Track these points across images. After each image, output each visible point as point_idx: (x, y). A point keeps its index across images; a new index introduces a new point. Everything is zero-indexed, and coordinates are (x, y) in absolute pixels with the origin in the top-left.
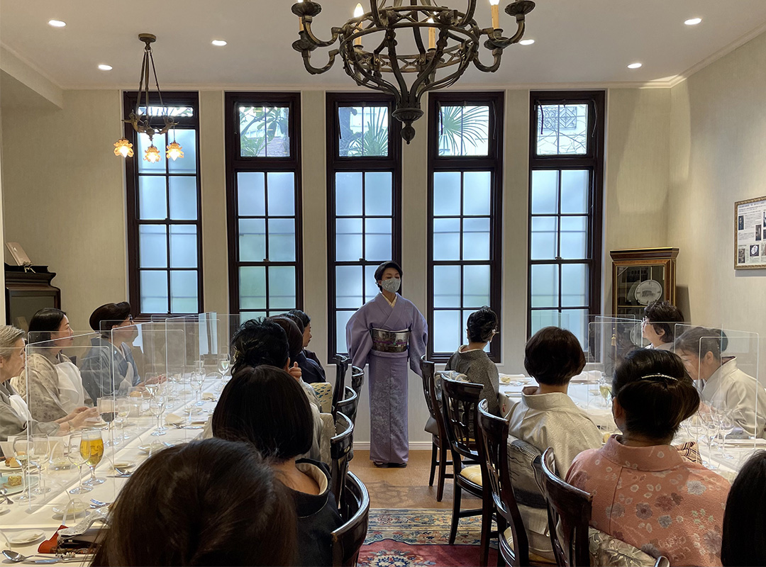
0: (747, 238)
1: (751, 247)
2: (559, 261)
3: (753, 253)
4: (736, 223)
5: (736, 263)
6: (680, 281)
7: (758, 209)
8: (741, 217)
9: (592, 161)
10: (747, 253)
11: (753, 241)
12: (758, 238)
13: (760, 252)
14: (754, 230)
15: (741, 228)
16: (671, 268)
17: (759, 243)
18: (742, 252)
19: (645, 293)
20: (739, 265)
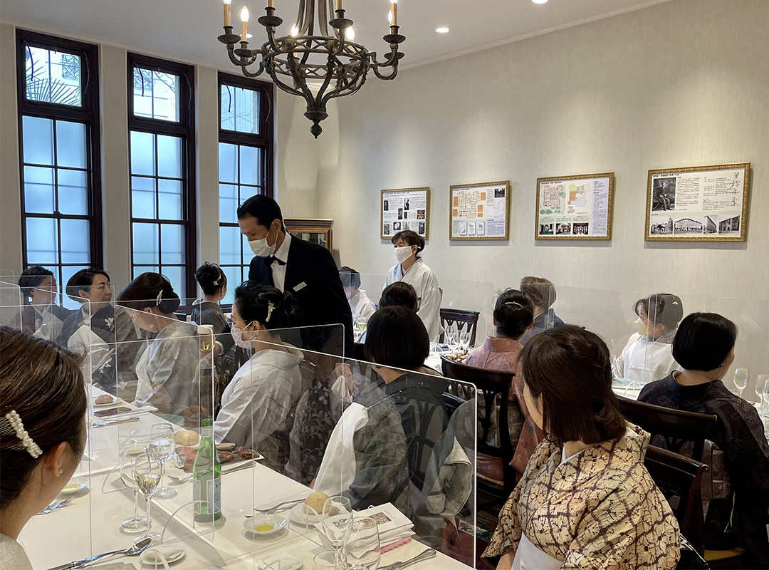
0: (391, 217)
1: (395, 223)
3: (396, 228)
4: (382, 205)
5: (382, 234)
6: (335, 246)
7: (401, 197)
8: (387, 201)
9: (263, 142)
10: (391, 228)
11: (396, 220)
12: (400, 218)
14: (397, 212)
15: (386, 208)
16: (329, 235)
17: (400, 221)
18: (387, 227)
20: (384, 235)
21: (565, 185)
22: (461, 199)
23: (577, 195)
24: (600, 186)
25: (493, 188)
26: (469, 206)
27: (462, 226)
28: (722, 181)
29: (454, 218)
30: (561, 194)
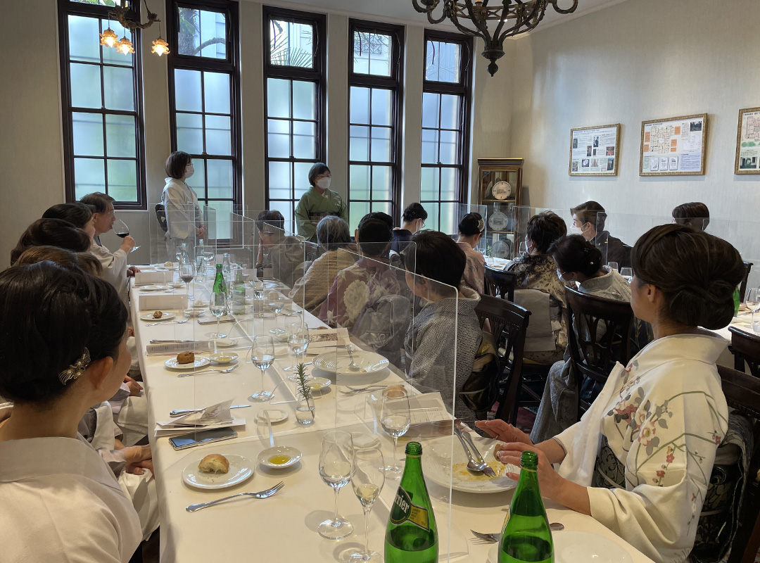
0: (580, 154)
1: (583, 160)
2: (440, 165)
3: (584, 165)
4: (571, 143)
5: (570, 170)
6: (524, 184)
7: (590, 135)
8: (576, 140)
9: (462, 90)
10: (579, 165)
11: (585, 157)
12: (589, 155)
13: (590, 164)
14: (586, 150)
15: (575, 146)
16: (519, 172)
17: (590, 158)
18: (576, 164)
19: (499, 192)
20: (572, 172)
22: (653, 134)
25: (689, 122)
26: (661, 141)
27: (653, 161)
29: (645, 154)
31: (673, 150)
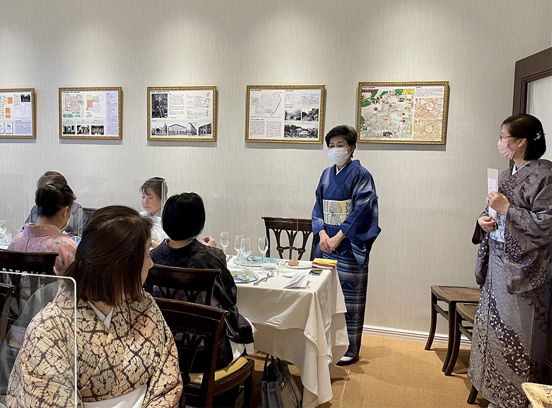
21: (83, 95)
23: (94, 103)
24: (111, 97)
25: (19, 94)
28: (199, 98)
30: (80, 102)
31: (8, 117)
